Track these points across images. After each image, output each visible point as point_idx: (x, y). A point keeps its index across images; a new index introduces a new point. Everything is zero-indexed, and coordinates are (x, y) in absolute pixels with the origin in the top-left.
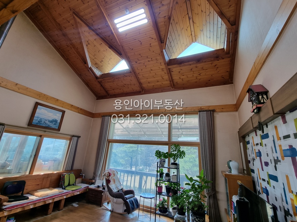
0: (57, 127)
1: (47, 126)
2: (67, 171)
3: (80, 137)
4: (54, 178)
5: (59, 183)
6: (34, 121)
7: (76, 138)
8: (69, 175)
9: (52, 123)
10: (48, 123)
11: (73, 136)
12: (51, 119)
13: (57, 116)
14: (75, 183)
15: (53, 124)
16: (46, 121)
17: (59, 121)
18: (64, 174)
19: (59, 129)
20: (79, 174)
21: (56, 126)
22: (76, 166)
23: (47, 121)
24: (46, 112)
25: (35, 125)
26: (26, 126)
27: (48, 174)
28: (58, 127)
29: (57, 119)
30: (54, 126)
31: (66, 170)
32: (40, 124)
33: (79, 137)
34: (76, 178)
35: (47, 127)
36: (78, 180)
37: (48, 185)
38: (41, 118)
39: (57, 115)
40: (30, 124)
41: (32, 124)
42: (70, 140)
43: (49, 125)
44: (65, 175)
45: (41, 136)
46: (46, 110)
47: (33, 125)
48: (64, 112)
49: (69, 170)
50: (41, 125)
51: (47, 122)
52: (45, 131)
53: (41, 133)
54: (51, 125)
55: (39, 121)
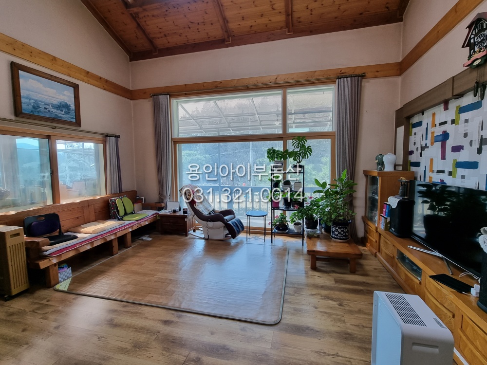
0: (73, 118)
1: (53, 116)
2: (114, 194)
3: (119, 136)
4: (98, 206)
5: (110, 213)
6: (24, 106)
7: (113, 139)
8: (122, 199)
9: (62, 111)
10: (54, 111)
11: (107, 135)
12: (55, 102)
13: (66, 96)
14: (134, 210)
15: (63, 113)
16: (47, 107)
17: (73, 107)
18: (114, 198)
19: (78, 123)
20: (135, 197)
21: (71, 116)
22: (126, 187)
23: (49, 105)
24: (41, 86)
25: (30, 115)
26: (13, 117)
27: (88, 200)
28: (76, 119)
29: (68, 103)
30: (67, 116)
31: (113, 192)
32: (38, 112)
33: (117, 137)
34: (133, 204)
35: (53, 118)
36: (137, 206)
37: (93, 218)
38: (36, 100)
39: (65, 93)
40: (17, 110)
41: (21, 113)
42: (104, 143)
43: (56, 115)
44: (115, 200)
45: (48, 137)
46: (38, 81)
47: (25, 114)
48: (76, 87)
49: (117, 193)
50: (41, 114)
51: (50, 108)
52: (55, 128)
53: (47, 131)
54: (61, 115)
55: (34, 107)
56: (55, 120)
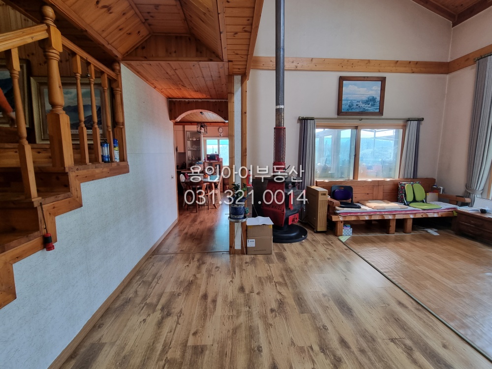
0: (377, 109)
1: (361, 110)
2: (407, 179)
3: (423, 119)
4: (388, 188)
5: (398, 196)
7: (416, 122)
8: (412, 185)
9: (369, 104)
11: (409, 120)
12: (365, 98)
13: (373, 90)
14: (426, 199)
15: (370, 106)
16: (358, 103)
17: (378, 99)
18: (404, 183)
19: (381, 112)
20: (430, 185)
21: (376, 108)
22: (422, 173)
24: (356, 88)
25: (346, 113)
26: (336, 116)
27: (378, 181)
29: (375, 96)
30: (373, 107)
31: (406, 177)
33: (420, 120)
36: (430, 195)
37: (381, 197)
39: (374, 88)
40: (340, 112)
41: (342, 112)
42: (404, 127)
43: (364, 109)
44: (405, 184)
45: (356, 128)
46: (355, 85)
47: (343, 112)
48: (383, 80)
49: (410, 178)
50: (353, 111)
52: (362, 119)
53: (356, 123)
54: (367, 108)
55: (350, 106)
56: (363, 112)
